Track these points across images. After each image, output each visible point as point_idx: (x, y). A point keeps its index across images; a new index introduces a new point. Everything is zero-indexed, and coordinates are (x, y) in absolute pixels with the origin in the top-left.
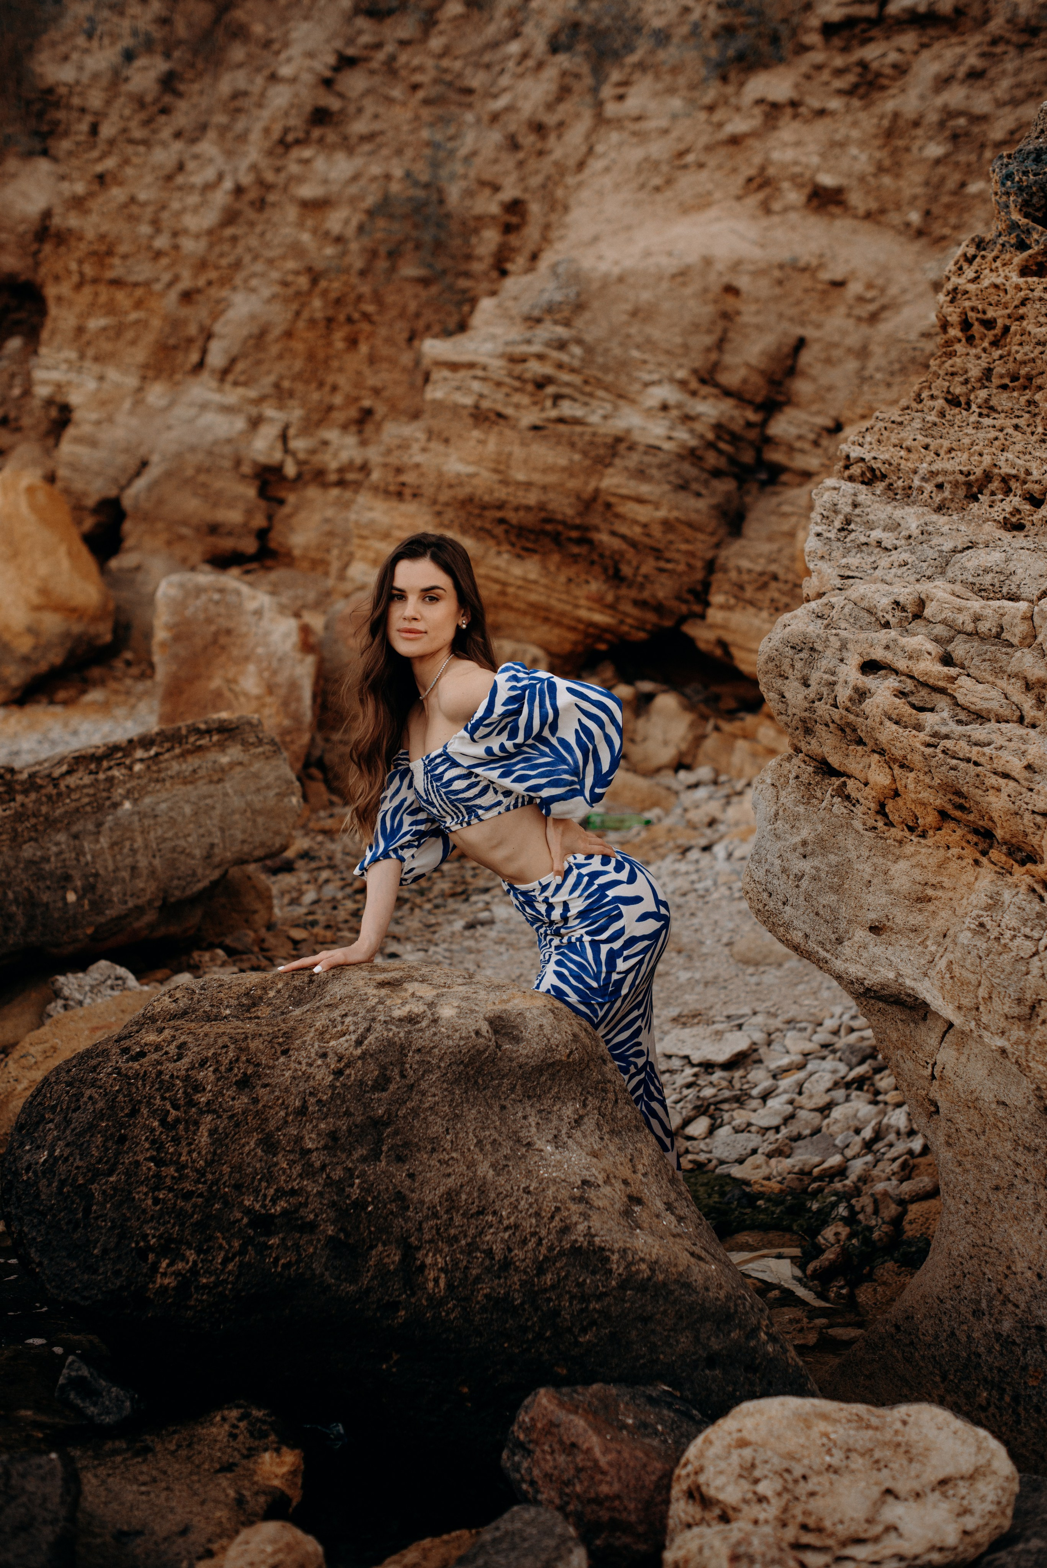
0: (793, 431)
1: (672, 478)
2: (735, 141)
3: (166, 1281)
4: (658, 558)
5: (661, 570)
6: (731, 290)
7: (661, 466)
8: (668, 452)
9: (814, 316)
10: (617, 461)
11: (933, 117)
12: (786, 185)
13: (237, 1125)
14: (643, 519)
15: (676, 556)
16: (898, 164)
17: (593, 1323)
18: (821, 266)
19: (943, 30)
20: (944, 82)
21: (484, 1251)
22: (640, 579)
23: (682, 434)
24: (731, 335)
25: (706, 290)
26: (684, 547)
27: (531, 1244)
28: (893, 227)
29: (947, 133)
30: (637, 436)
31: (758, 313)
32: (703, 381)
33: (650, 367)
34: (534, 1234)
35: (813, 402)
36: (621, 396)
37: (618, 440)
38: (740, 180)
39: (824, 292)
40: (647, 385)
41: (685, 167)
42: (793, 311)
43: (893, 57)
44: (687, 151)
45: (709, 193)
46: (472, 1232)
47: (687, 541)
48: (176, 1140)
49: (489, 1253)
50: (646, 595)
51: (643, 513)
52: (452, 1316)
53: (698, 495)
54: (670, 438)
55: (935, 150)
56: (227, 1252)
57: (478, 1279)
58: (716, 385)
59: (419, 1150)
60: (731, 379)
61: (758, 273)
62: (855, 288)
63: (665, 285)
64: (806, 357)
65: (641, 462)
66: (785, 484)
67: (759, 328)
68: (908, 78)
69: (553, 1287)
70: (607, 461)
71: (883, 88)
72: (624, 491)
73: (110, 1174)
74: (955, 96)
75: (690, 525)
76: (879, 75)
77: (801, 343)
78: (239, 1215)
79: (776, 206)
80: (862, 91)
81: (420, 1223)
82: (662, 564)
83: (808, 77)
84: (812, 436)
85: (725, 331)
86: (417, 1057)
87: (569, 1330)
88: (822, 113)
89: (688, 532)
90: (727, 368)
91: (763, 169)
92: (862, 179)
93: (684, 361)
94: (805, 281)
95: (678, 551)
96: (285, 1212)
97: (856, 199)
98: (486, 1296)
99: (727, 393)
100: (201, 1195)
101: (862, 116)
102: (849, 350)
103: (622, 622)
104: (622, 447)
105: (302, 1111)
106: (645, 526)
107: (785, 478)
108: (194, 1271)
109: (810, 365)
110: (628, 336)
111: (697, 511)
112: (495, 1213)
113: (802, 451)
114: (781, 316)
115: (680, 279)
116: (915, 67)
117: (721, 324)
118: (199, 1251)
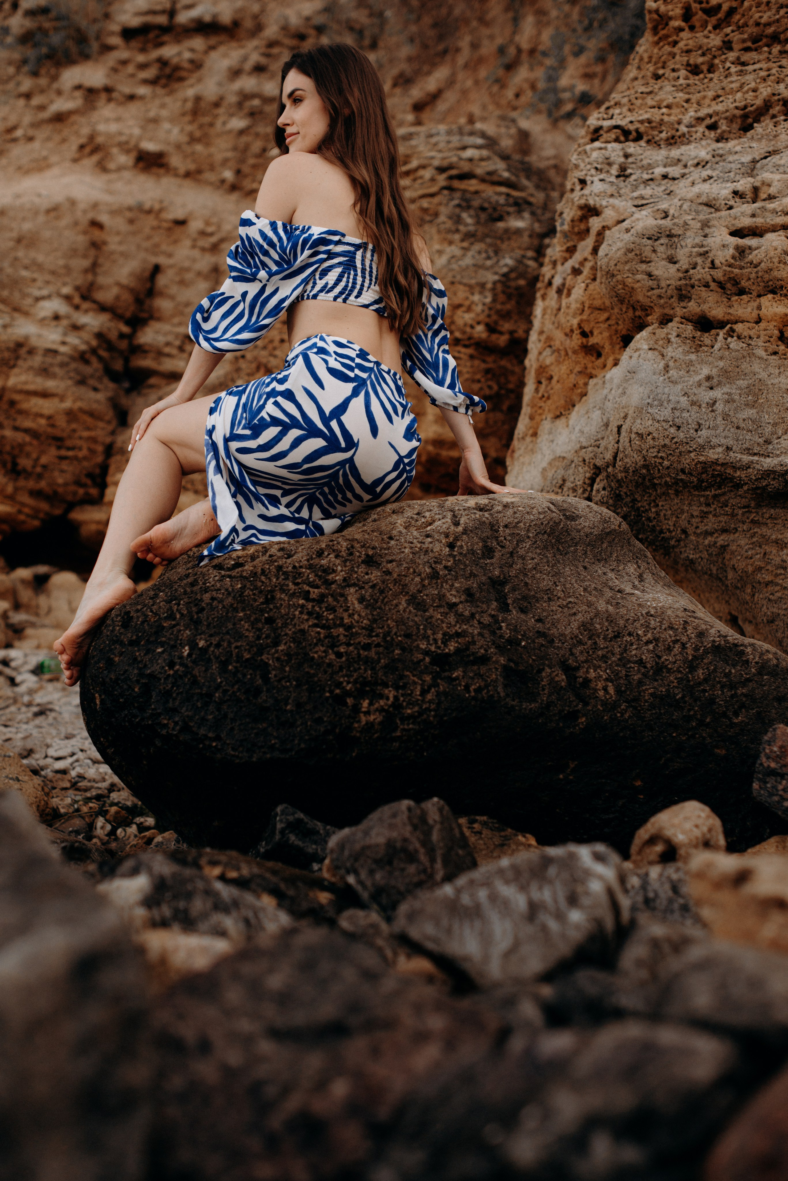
0: (161, 339)
1: (72, 374)
2: (60, 118)
3: (372, 718)
4: (59, 448)
5: (62, 458)
6: (96, 224)
7: (62, 365)
8: (63, 354)
9: (164, 247)
10: (20, 363)
11: (233, 99)
12: (115, 151)
13: (382, 592)
14: (46, 412)
15: (79, 443)
16: (206, 135)
17: (743, 706)
18: (161, 210)
19: (223, 37)
20: (235, 73)
21: (635, 662)
22: (39, 469)
23: (74, 340)
24: (101, 261)
25: (76, 223)
26: (86, 434)
27: (677, 648)
28: (211, 184)
29: (246, 111)
30: (34, 342)
31: (120, 243)
32: (85, 298)
33: (39, 283)
34: (676, 642)
35: (173, 316)
36: (16, 309)
37: (19, 345)
38: (74, 147)
39: (169, 229)
40: (38, 299)
41: (15, 140)
42: (147, 244)
43: (187, 55)
44: (14, 128)
45: (45, 158)
46: (617, 650)
47: (88, 429)
48: (333, 610)
49: (641, 662)
50: (43, 484)
51: (47, 406)
52: (626, 716)
53: (95, 389)
54: (64, 343)
55: (238, 123)
56: (422, 685)
57: (640, 682)
58: (95, 302)
59: (537, 601)
60: (106, 296)
61: (114, 212)
62: (195, 225)
63: (41, 219)
64: (162, 281)
65: (43, 363)
66: (152, 386)
67: (125, 255)
68: (204, 71)
69: (706, 680)
70: (12, 363)
71: (181, 79)
72: (31, 387)
73: (276, 644)
74: (248, 83)
75: (91, 414)
76: (177, 68)
77: (157, 269)
78: (420, 656)
79: (112, 166)
80: (163, 81)
81: (570, 650)
82: (63, 452)
83: (115, 70)
84: (177, 343)
85: (96, 257)
86: (508, 531)
87: (724, 715)
88: (132, 97)
89: (89, 420)
90: (101, 288)
91: (92, 138)
92: (178, 147)
93: (67, 279)
94: (151, 221)
95: (81, 438)
96: (458, 651)
97: (175, 161)
98: (651, 694)
99: (103, 308)
100: (378, 645)
101: (168, 100)
102: (199, 274)
103: (20, 512)
104: (23, 351)
105: (434, 575)
106: (49, 418)
107: (153, 381)
108: (397, 705)
109: (166, 286)
110: (16, 259)
111: (97, 402)
112: (630, 634)
113: (169, 355)
114: (139, 247)
115: (53, 214)
116: (208, 63)
117: (93, 252)
118: (397, 688)
